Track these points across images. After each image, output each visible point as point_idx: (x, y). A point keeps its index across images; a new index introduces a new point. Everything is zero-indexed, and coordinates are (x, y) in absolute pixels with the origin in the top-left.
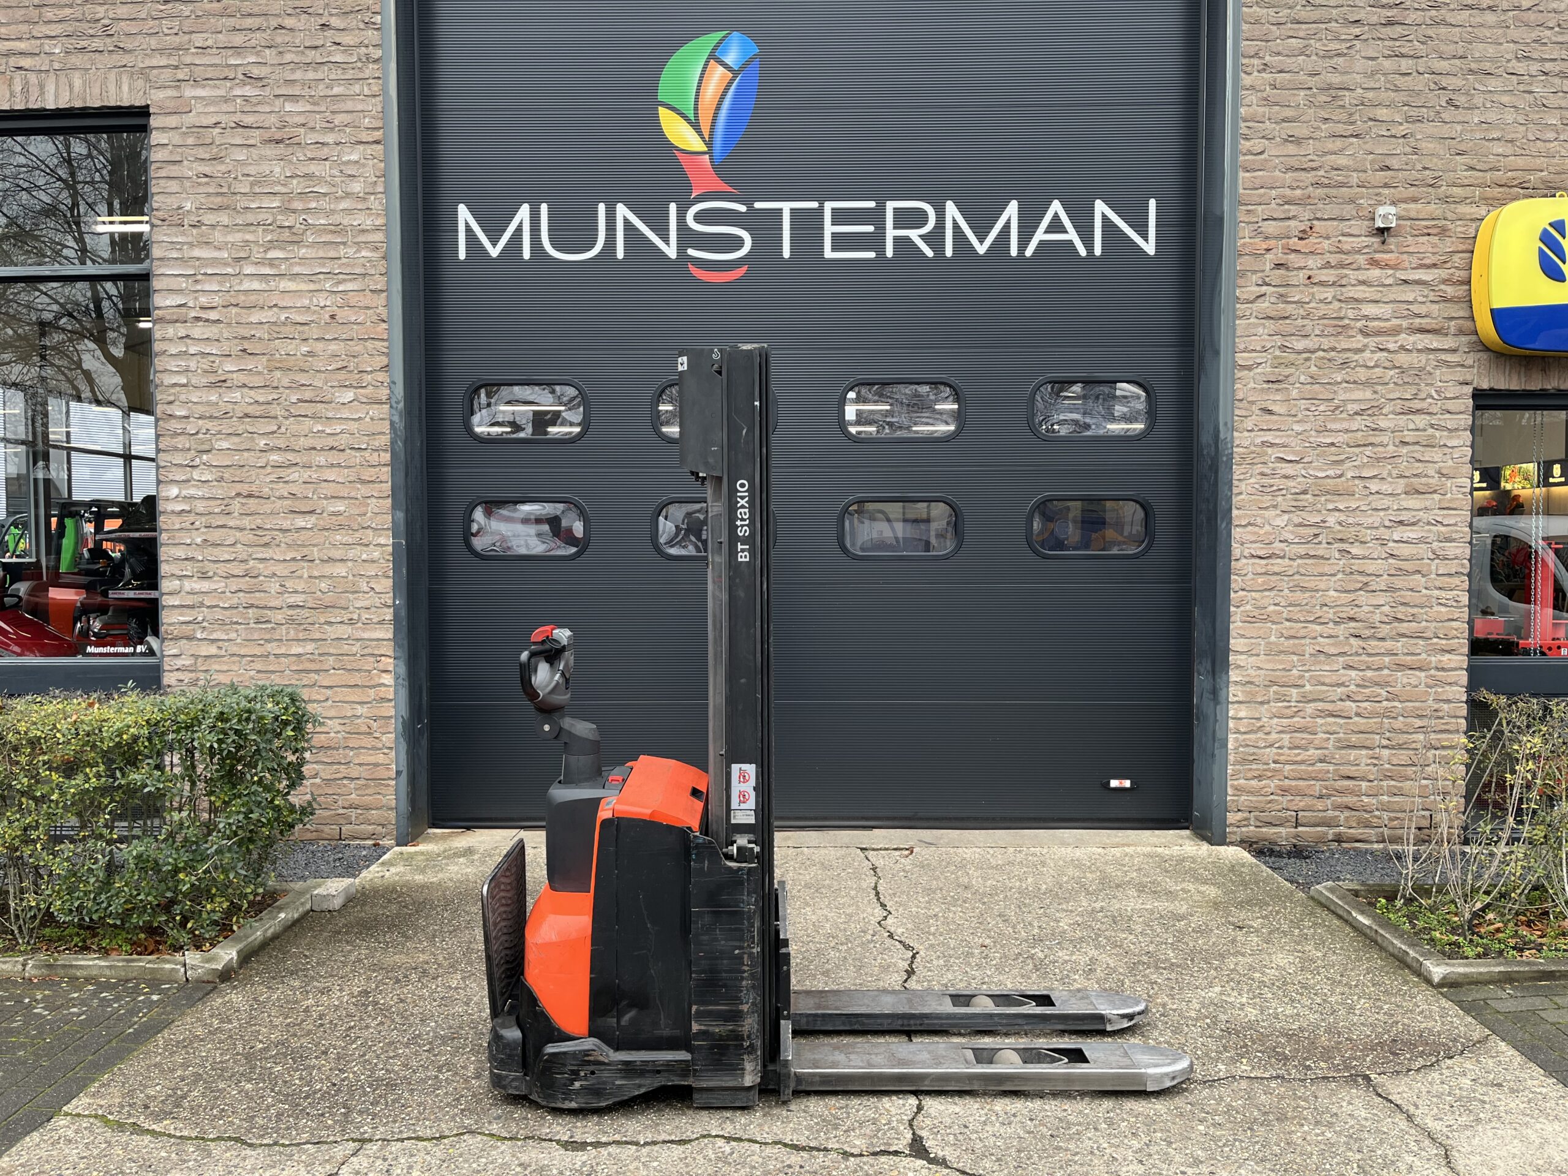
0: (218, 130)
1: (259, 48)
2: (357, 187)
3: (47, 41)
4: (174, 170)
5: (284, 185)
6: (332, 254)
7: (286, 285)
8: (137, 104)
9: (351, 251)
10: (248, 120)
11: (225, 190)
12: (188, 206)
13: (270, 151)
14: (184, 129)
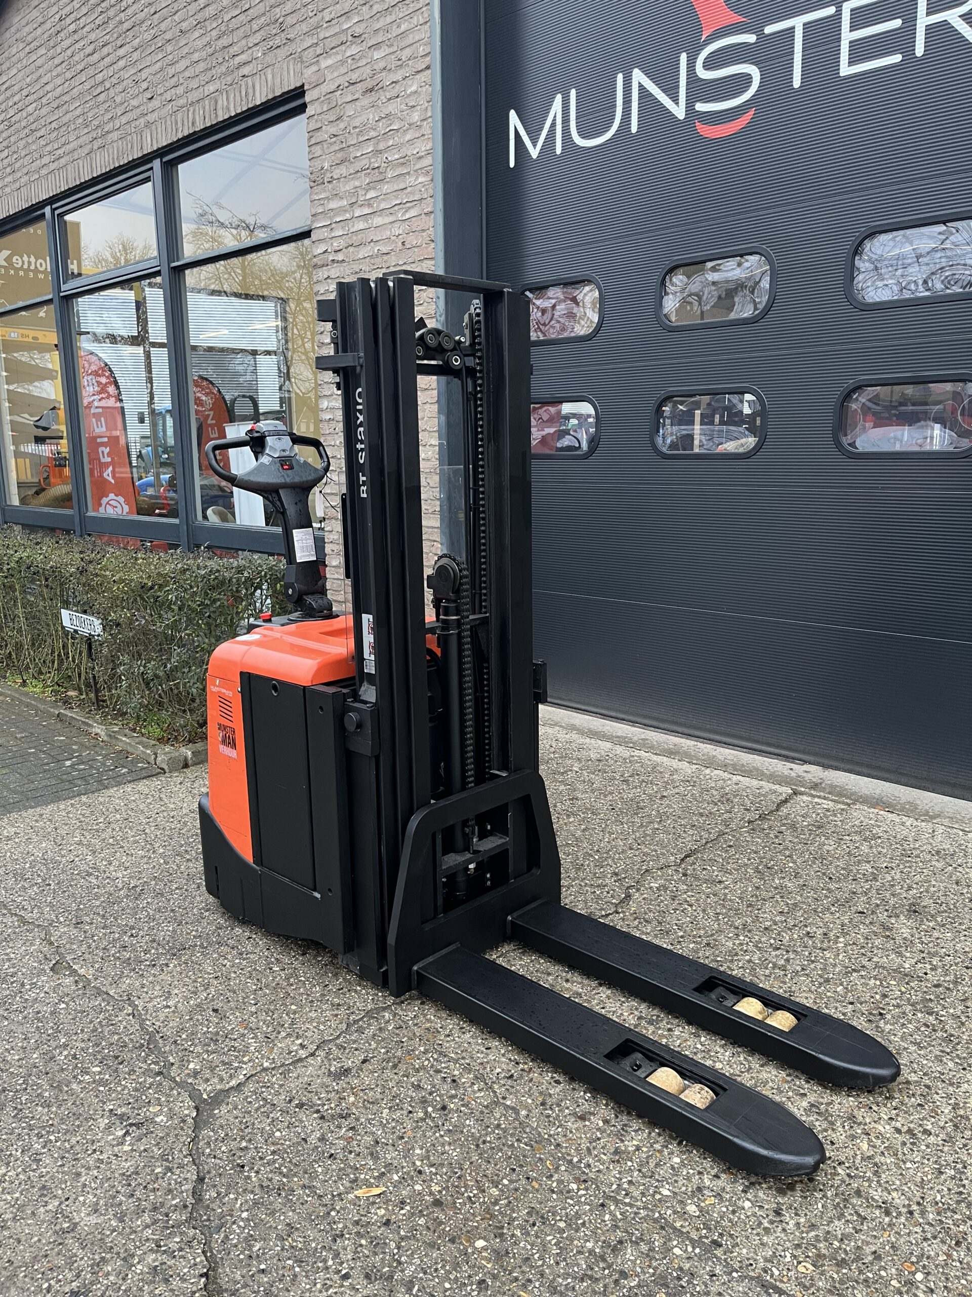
0: (340, 92)
1: (359, 8)
2: (416, 117)
3: (254, 49)
4: (319, 136)
5: (375, 129)
6: (402, 186)
7: (378, 221)
8: (298, 85)
9: (412, 179)
10: (354, 77)
11: (344, 145)
12: (326, 166)
13: (365, 101)
14: (322, 98)
